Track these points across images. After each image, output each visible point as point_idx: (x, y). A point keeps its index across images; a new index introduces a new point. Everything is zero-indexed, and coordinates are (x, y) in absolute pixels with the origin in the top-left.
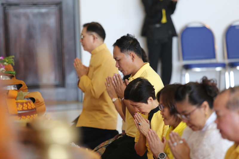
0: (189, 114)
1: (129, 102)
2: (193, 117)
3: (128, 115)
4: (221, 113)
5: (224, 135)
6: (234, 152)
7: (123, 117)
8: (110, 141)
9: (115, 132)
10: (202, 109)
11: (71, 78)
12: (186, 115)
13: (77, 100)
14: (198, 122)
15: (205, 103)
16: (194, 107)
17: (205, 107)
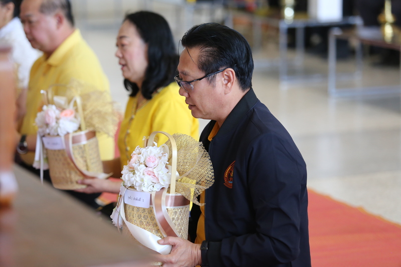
6: (44, 64)
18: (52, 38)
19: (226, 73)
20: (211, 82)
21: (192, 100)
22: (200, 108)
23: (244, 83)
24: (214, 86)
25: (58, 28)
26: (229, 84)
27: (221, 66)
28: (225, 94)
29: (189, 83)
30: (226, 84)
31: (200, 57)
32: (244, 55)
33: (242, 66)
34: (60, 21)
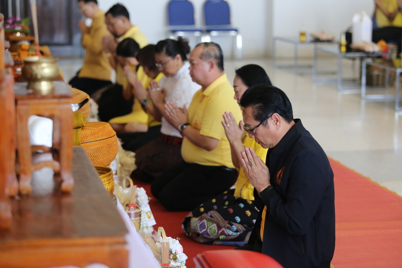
0: (165, 63)
1: (120, 58)
2: (168, 66)
3: (119, 68)
4: (195, 62)
5: (195, 79)
6: (201, 95)
7: (116, 69)
8: (103, 90)
9: (109, 82)
10: (176, 61)
11: (77, 38)
12: (162, 64)
13: (81, 57)
14: (171, 70)
15: (179, 56)
16: (169, 59)
17: (178, 59)
18: (205, 77)
19: (273, 117)
20: (266, 125)
21: (259, 140)
22: (264, 143)
23: (288, 118)
24: (268, 128)
25: (210, 71)
26: (278, 123)
27: (269, 114)
28: (277, 130)
29: (252, 130)
30: (276, 123)
31: (253, 112)
32: (281, 102)
33: (283, 108)
34: (212, 66)
